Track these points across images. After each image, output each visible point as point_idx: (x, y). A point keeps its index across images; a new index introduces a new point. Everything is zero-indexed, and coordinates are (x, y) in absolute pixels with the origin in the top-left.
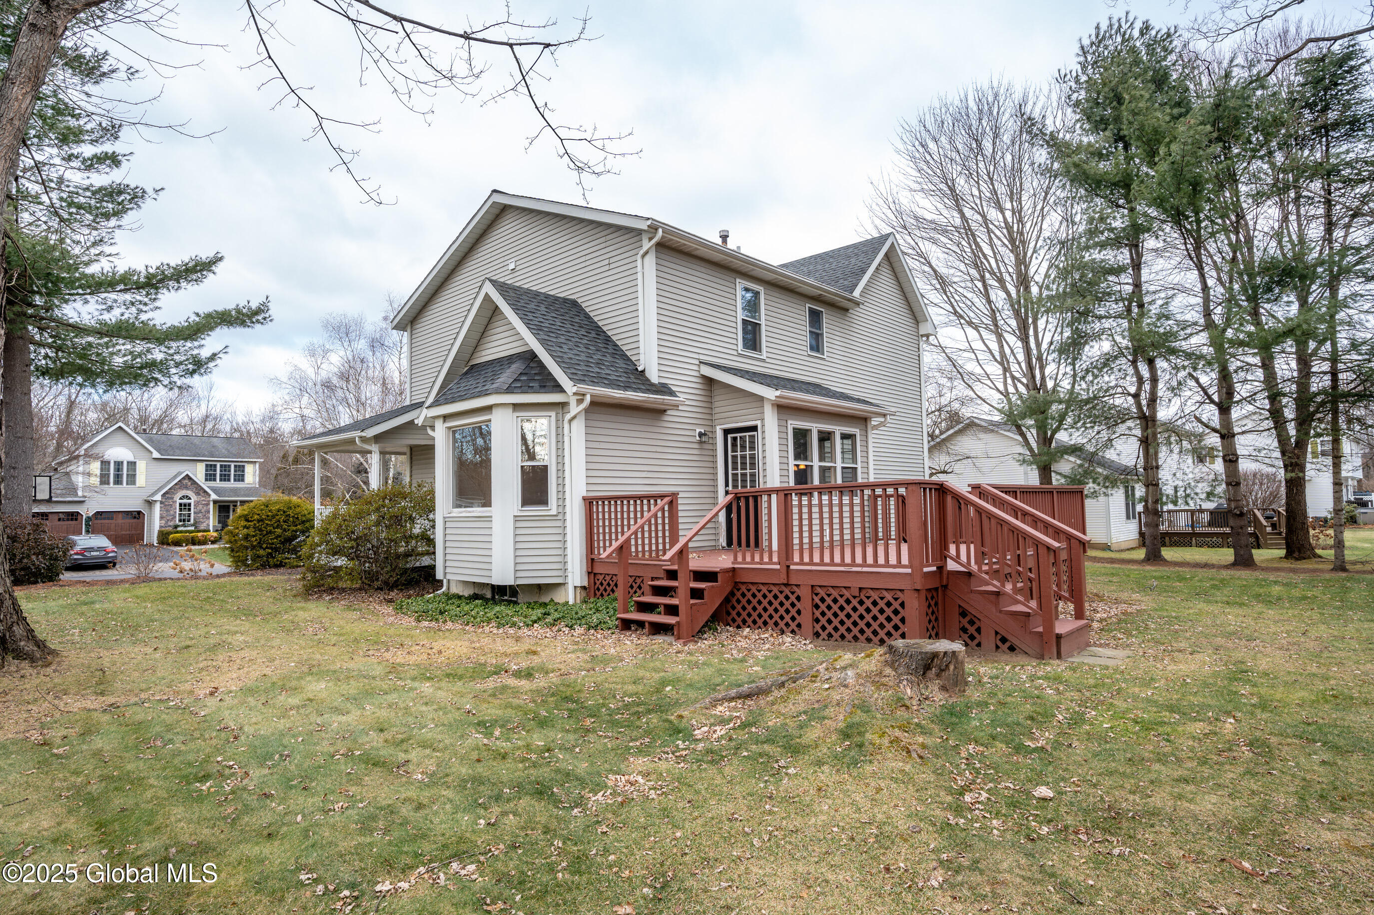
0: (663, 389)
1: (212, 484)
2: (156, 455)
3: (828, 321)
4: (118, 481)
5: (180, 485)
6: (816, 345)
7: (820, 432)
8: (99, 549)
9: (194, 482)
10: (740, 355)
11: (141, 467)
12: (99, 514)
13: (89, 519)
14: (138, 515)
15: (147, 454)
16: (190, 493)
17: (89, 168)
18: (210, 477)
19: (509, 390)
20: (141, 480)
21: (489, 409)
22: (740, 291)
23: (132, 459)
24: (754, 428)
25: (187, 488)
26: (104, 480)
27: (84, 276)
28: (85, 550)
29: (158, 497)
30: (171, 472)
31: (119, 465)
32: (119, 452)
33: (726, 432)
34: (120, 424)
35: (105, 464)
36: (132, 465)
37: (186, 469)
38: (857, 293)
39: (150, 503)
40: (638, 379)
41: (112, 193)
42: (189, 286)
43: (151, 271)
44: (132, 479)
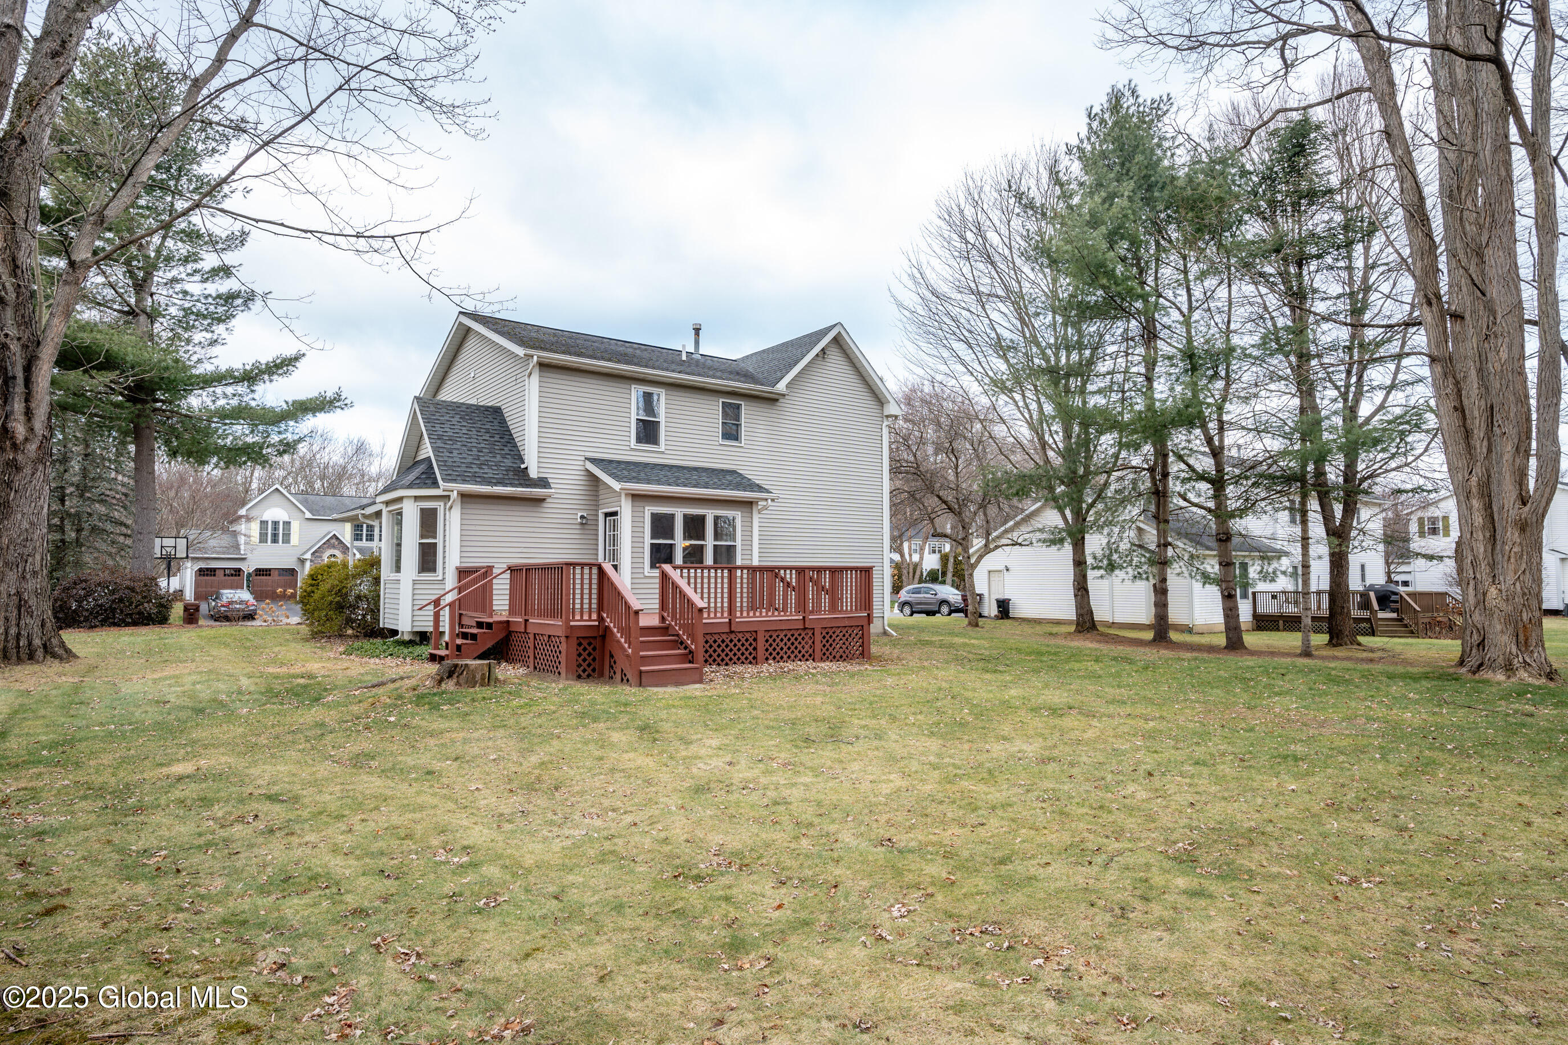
0: (543, 483)
1: (357, 543)
2: (308, 515)
3: (747, 412)
4: (275, 540)
5: (328, 544)
6: (731, 433)
7: (685, 516)
8: (241, 602)
9: (341, 542)
10: (632, 449)
11: (295, 527)
12: (260, 572)
13: (249, 575)
14: (292, 572)
15: (300, 515)
16: (337, 552)
17: (204, 281)
18: (357, 537)
19: (410, 486)
20: (295, 539)
21: (400, 499)
22: (636, 392)
23: (287, 519)
24: (615, 514)
25: (334, 547)
26: (263, 539)
27: (192, 376)
28: (231, 603)
29: (308, 556)
30: (322, 531)
31: (276, 524)
32: (275, 513)
33: (607, 515)
34: (277, 486)
35: (264, 523)
36: (287, 524)
37: (335, 529)
38: (781, 386)
39: (302, 561)
40: (521, 476)
41: (230, 298)
42: (280, 379)
43: (248, 368)
44: (287, 539)
